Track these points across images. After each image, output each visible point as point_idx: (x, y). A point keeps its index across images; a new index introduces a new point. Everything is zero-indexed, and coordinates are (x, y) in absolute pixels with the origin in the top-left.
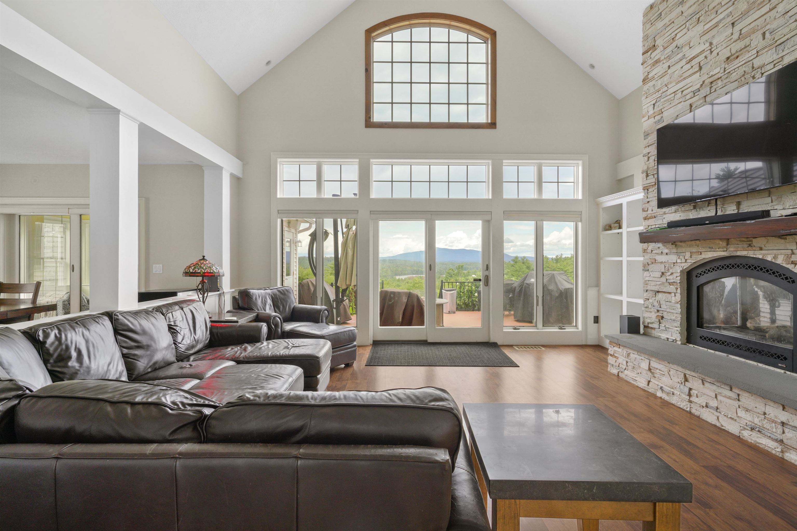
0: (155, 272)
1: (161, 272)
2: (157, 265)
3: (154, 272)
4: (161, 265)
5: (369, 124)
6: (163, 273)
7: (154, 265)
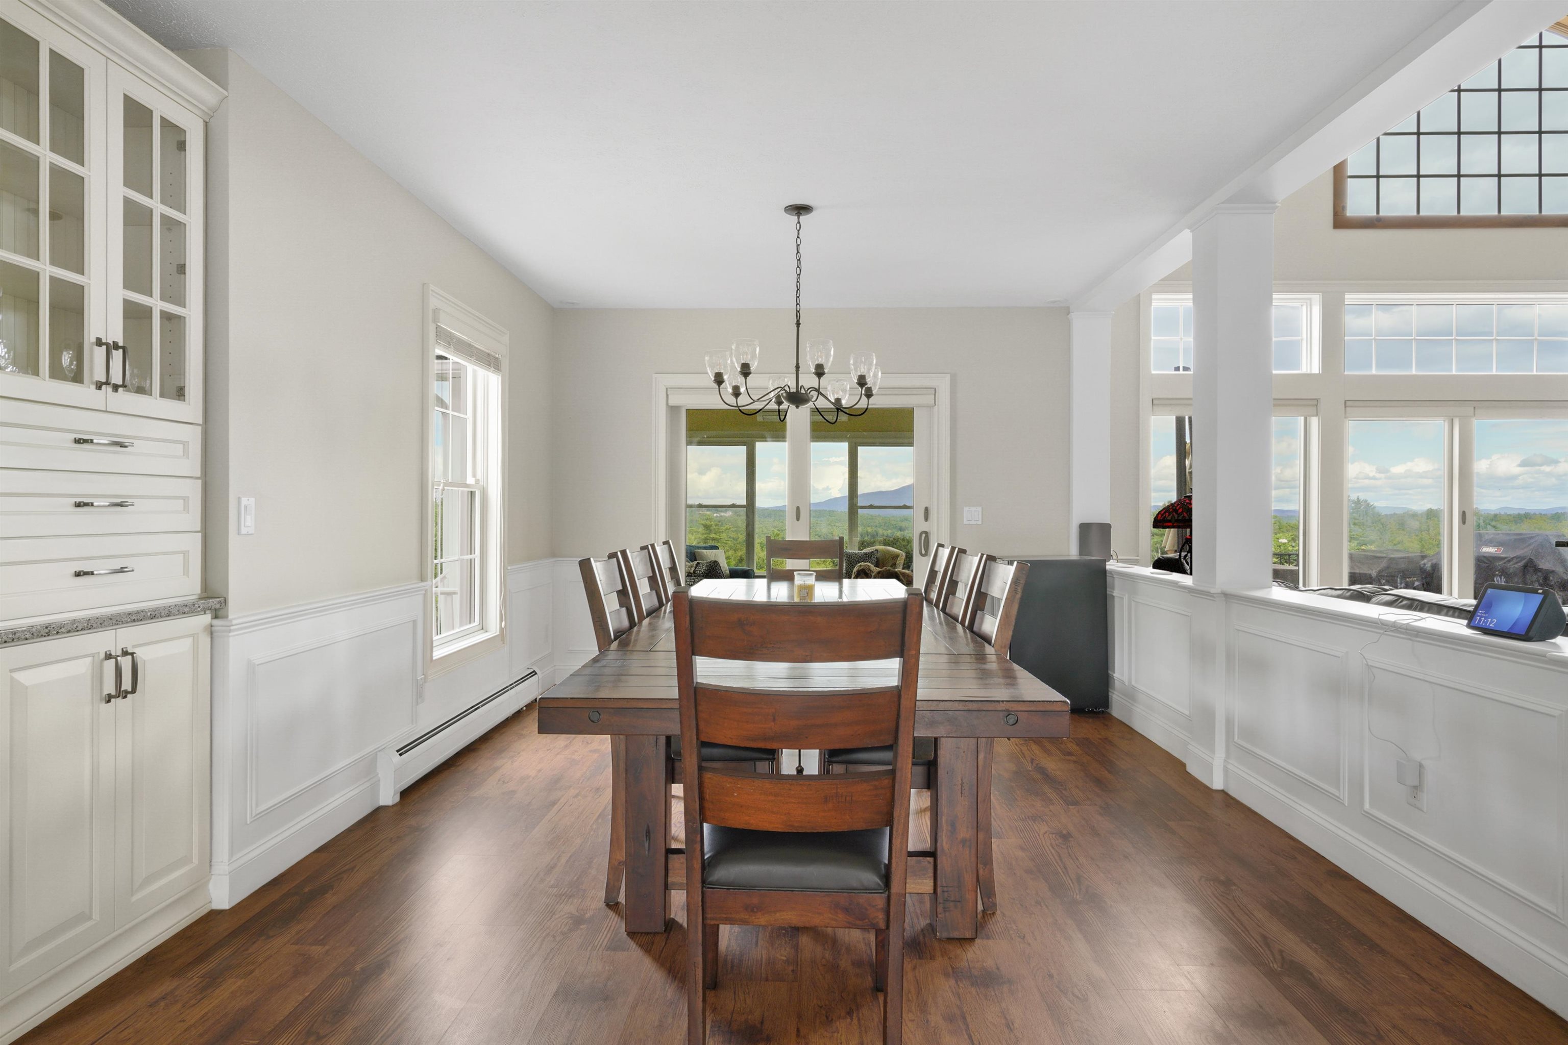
0: (968, 523)
1: (980, 523)
2: (973, 509)
3: (966, 522)
4: (980, 509)
5: (1341, 221)
6: (982, 524)
7: (966, 509)
